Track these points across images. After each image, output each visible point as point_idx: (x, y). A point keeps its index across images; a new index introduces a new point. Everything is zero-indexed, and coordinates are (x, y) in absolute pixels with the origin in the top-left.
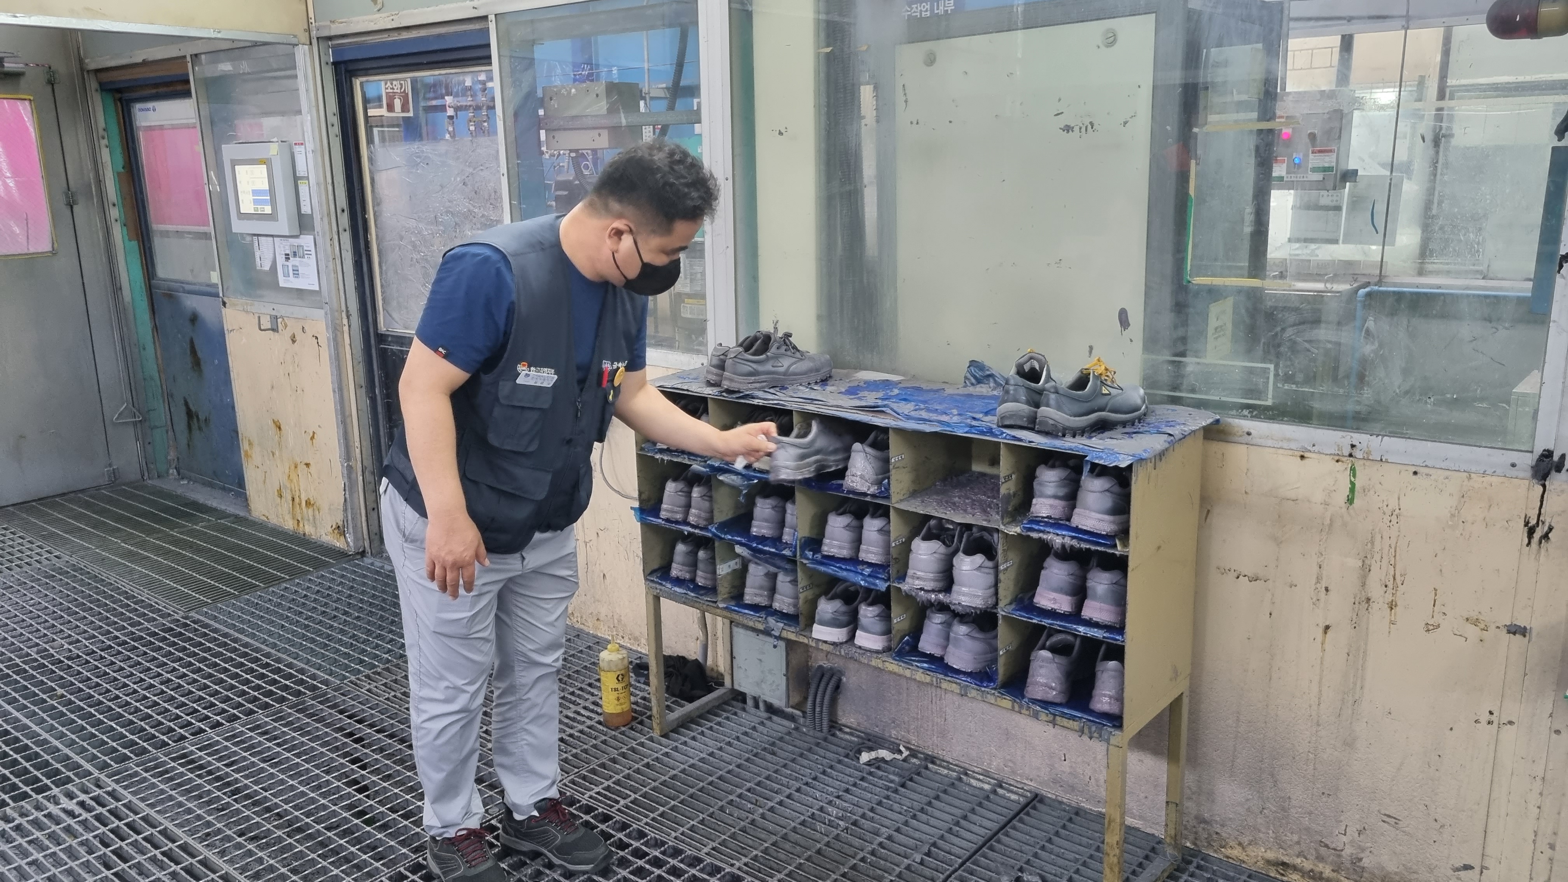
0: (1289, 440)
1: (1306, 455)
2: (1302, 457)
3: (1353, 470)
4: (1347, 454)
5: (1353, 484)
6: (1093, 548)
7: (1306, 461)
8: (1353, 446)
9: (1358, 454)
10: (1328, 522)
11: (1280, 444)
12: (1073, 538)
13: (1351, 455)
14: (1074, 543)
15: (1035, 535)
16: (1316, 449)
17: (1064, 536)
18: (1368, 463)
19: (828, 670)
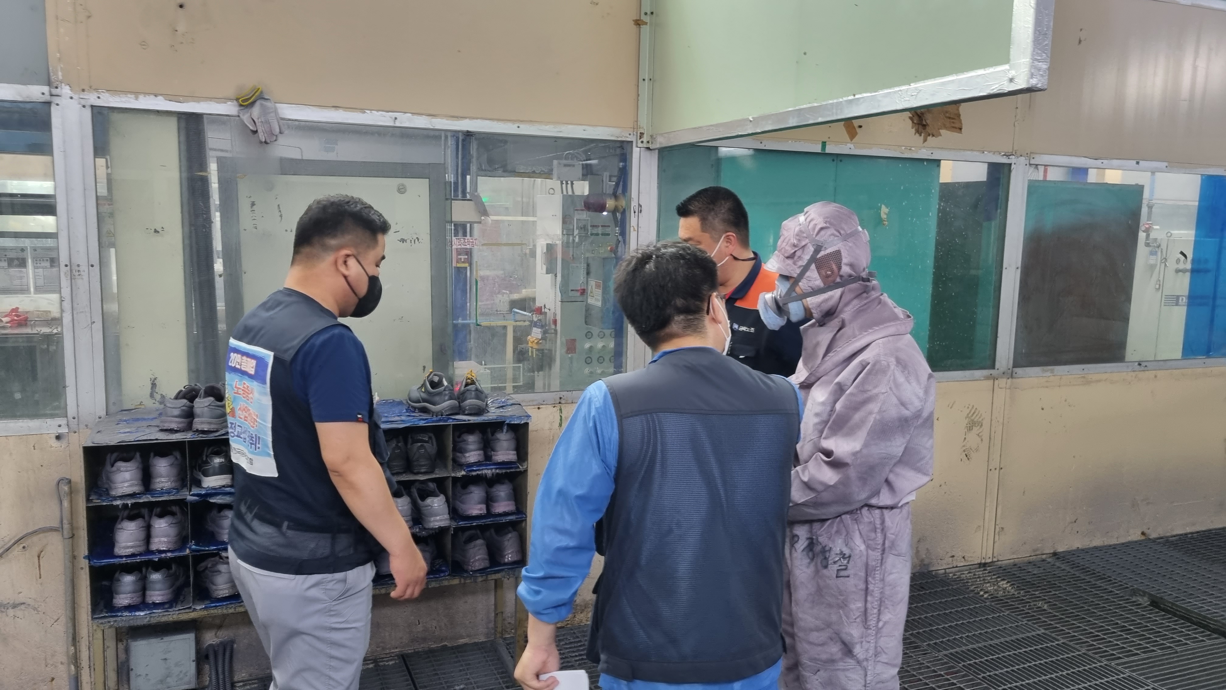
1: (541, 406)
2: (539, 408)
3: (561, 410)
4: (558, 402)
5: (561, 417)
6: (508, 471)
7: (540, 410)
8: (561, 398)
9: (563, 401)
11: (529, 404)
12: (496, 469)
13: (560, 403)
14: (498, 471)
15: (474, 473)
16: (544, 403)
18: (567, 405)
19: (218, 645)
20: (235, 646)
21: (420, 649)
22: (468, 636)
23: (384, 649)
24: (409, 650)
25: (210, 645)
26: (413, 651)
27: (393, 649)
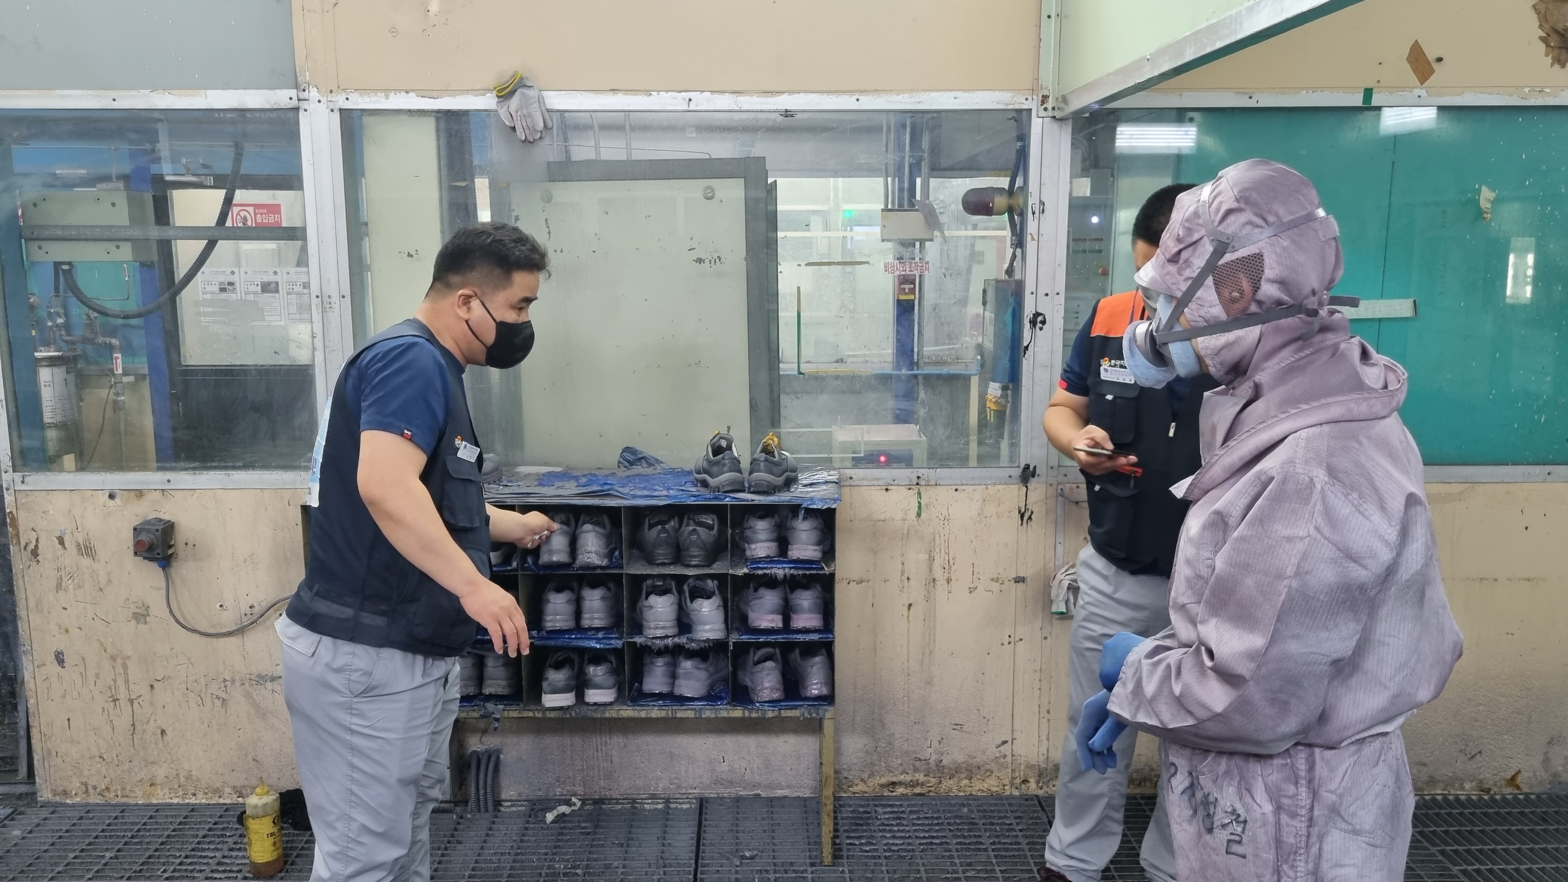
0: (878, 479)
1: (889, 488)
2: (887, 490)
3: (919, 494)
4: (915, 483)
5: (919, 503)
6: (808, 572)
7: (889, 492)
8: (919, 477)
9: (922, 483)
10: (906, 532)
11: (873, 483)
12: (791, 568)
13: (918, 484)
14: (792, 571)
15: (760, 572)
16: (895, 483)
17: (784, 568)
18: (928, 488)
19: (483, 753)
20: (502, 756)
21: (725, 795)
22: (789, 787)
23: (679, 787)
24: (711, 794)
25: (475, 752)
26: (716, 796)
27: (691, 788)
